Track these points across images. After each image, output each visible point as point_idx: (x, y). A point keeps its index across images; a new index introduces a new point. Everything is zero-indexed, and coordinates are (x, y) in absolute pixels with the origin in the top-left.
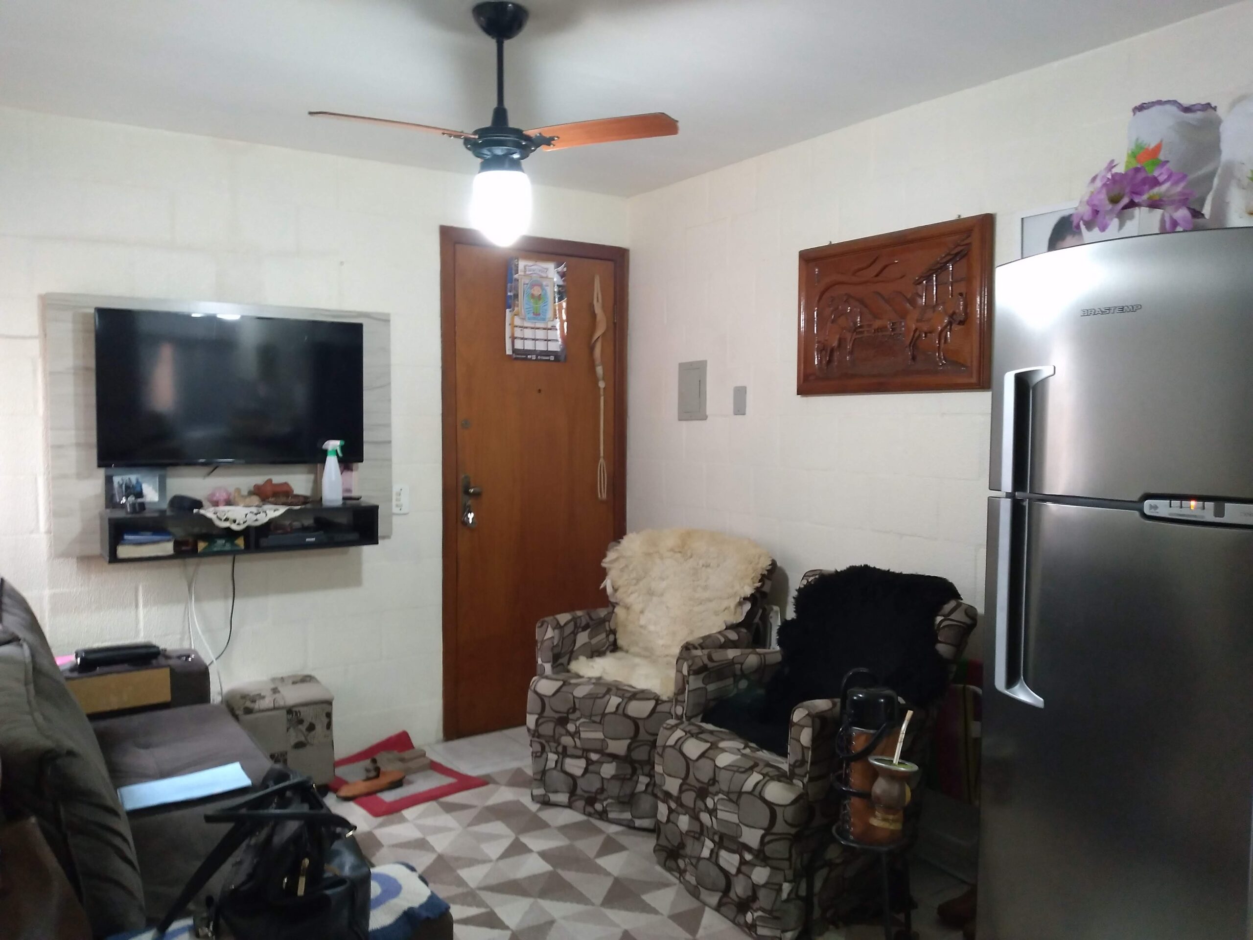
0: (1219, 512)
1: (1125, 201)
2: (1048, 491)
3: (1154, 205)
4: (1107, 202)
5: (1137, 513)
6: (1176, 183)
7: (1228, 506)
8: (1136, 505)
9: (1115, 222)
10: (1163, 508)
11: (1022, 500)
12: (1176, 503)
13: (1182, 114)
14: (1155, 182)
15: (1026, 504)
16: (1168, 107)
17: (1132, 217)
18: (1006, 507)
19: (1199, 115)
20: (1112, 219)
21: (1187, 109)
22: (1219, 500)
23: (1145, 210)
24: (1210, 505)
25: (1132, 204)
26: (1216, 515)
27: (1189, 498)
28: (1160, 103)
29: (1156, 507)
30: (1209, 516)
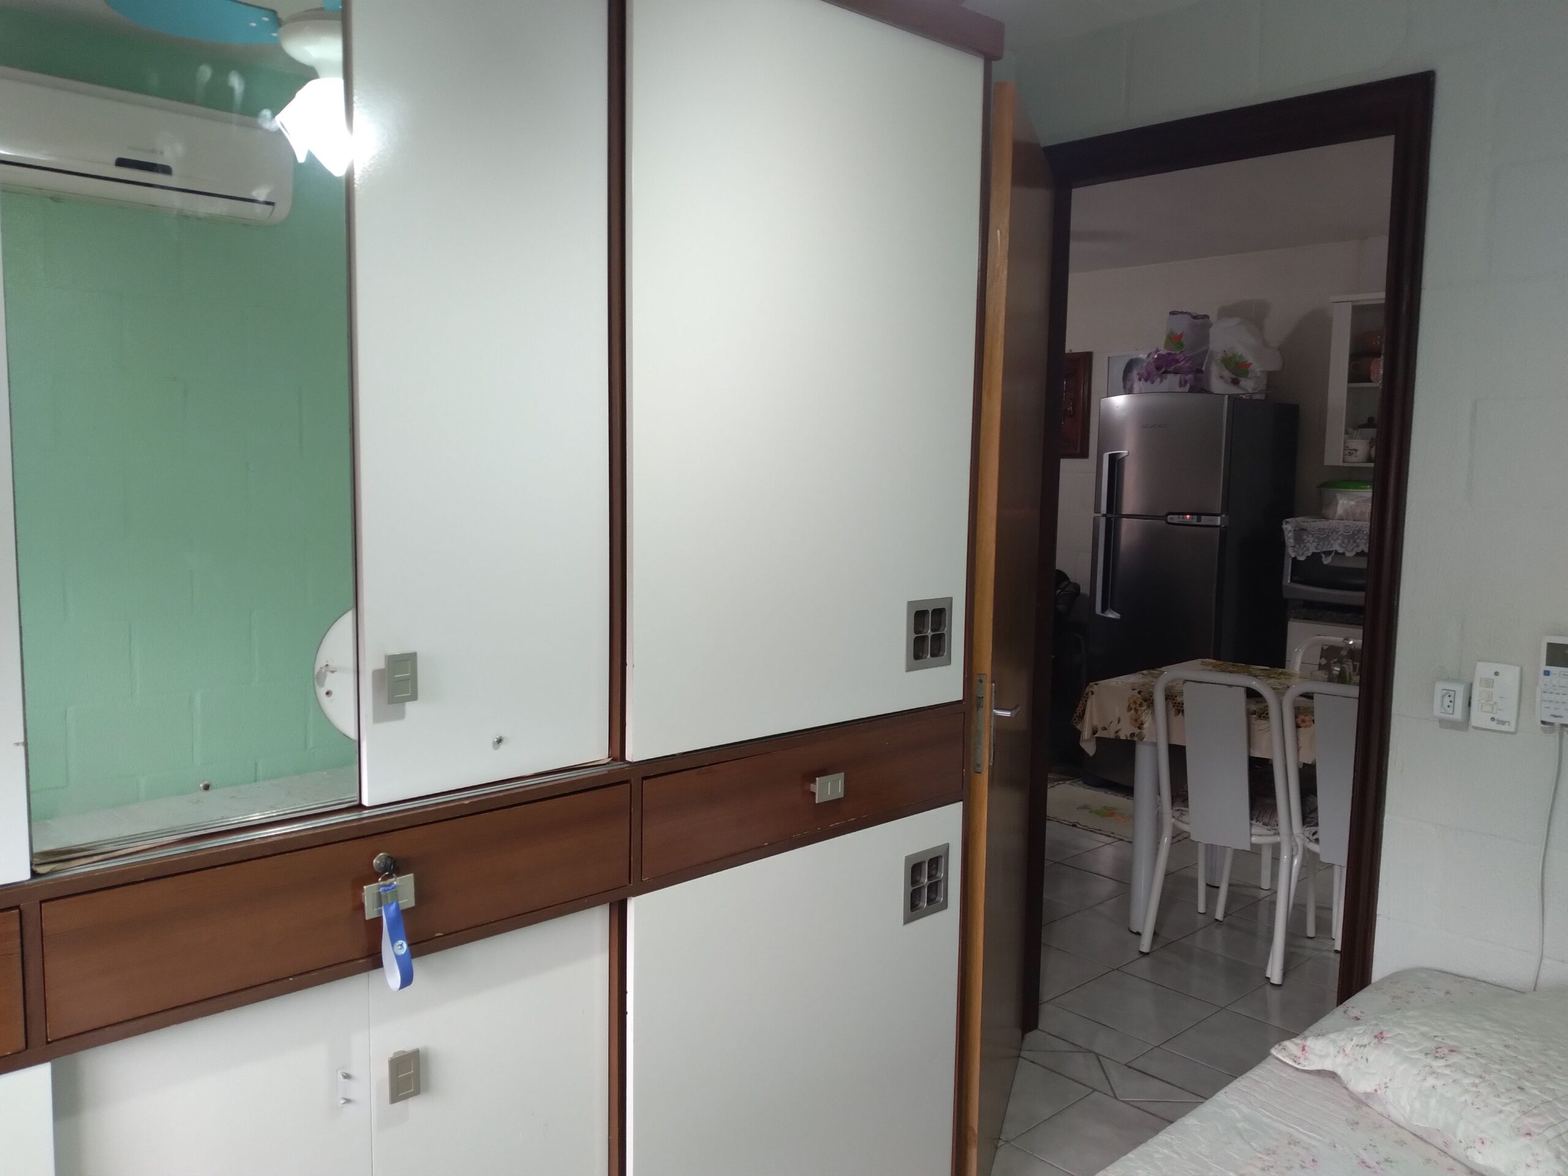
0: (1199, 520)
1: (1163, 370)
2: (1124, 513)
3: (1176, 373)
4: (1155, 369)
5: (1164, 522)
6: (1188, 361)
7: (1203, 517)
8: (1164, 518)
9: (1158, 380)
10: (1176, 519)
11: (1111, 518)
12: (1181, 516)
13: (1193, 320)
14: (1178, 362)
15: (1113, 519)
16: (1186, 315)
17: (1166, 378)
18: (1103, 521)
19: (1201, 321)
20: (1157, 378)
21: (1195, 317)
22: (1199, 515)
23: (1172, 375)
24: (1195, 517)
25: (1166, 372)
26: (1198, 521)
27: (1186, 514)
28: (1182, 313)
29: (1172, 519)
30: (1195, 522)
